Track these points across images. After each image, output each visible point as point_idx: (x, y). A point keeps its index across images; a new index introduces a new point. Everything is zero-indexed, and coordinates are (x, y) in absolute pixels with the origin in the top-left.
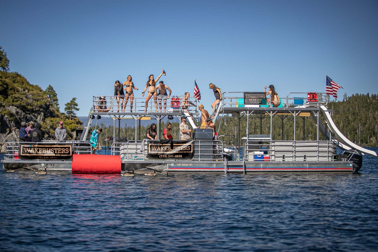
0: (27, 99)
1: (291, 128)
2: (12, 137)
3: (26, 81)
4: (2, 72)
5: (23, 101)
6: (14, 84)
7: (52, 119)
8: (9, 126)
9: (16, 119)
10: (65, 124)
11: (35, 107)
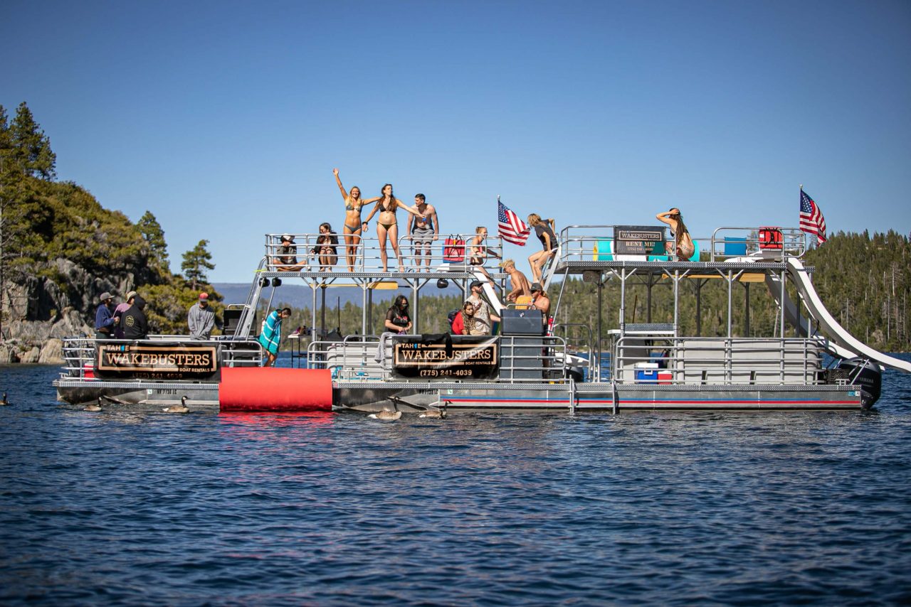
0: (97, 242)
1: (692, 309)
2: (63, 328)
3: (95, 201)
4: (39, 181)
5: (87, 247)
6: (66, 208)
7: (153, 288)
8: (57, 303)
9: (72, 287)
10: (183, 300)
11: (115, 261)
